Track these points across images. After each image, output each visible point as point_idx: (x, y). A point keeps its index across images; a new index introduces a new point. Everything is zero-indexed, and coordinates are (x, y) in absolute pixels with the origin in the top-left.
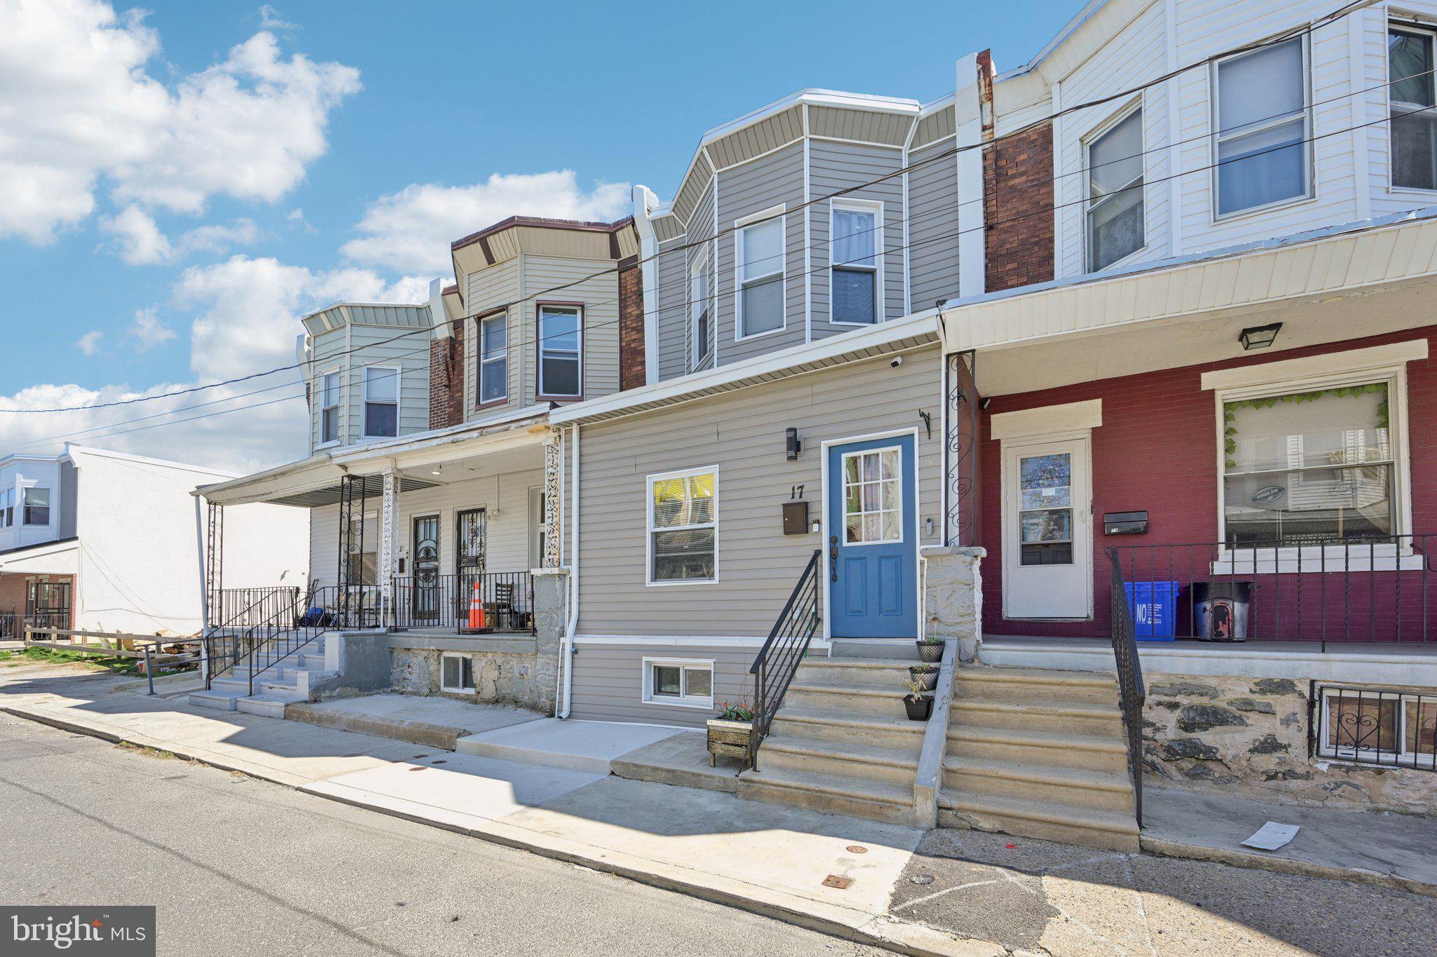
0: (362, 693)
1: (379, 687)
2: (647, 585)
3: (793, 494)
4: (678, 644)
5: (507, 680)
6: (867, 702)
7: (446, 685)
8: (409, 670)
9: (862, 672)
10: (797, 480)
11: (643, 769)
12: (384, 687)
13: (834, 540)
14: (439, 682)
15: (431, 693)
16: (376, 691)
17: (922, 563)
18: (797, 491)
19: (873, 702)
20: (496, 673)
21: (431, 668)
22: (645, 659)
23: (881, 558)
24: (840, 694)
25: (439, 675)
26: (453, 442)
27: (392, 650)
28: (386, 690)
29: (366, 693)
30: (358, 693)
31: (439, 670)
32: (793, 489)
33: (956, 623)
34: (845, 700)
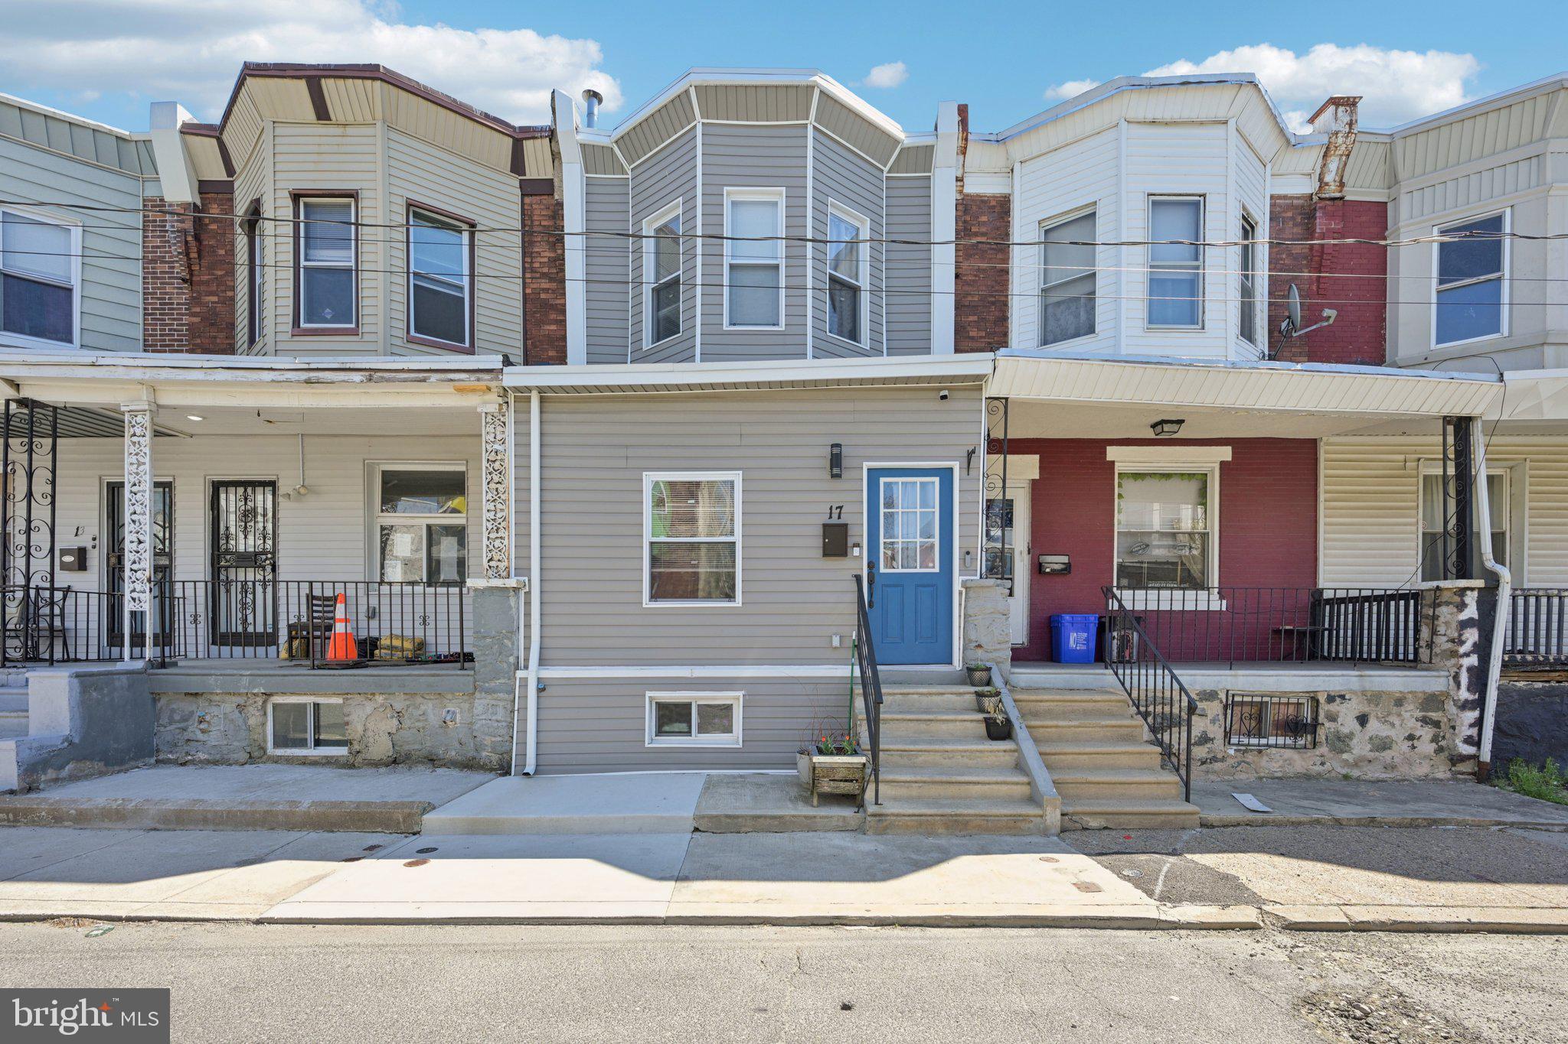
0: (110, 768)
1: (136, 758)
2: (644, 606)
3: (831, 513)
4: (694, 676)
5: (415, 731)
6: (944, 726)
7: (276, 745)
8: (202, 726)
9: (923, 698)
10: (836, 499)
11: (740, 820)
12: (144, 757)
13: (872, 565)
14: (265, 741)
15: (252, 759)
16: (133, 763)
17: (960, 593)
18: (835, 512)
19: (951, 726)
20: (395, 722)
21: (252, 721)
22: (648, 694)
23: (917, 586)
24: (917, 720)
25: (264, 732)
26: (308, 382)
27: (155, 697)
28: (147, 760)
29: (117, 768)
30: (104, 769)
31: (264, 724)
32: (831, 508)
33: (995, 650)
34: (923, 726)
